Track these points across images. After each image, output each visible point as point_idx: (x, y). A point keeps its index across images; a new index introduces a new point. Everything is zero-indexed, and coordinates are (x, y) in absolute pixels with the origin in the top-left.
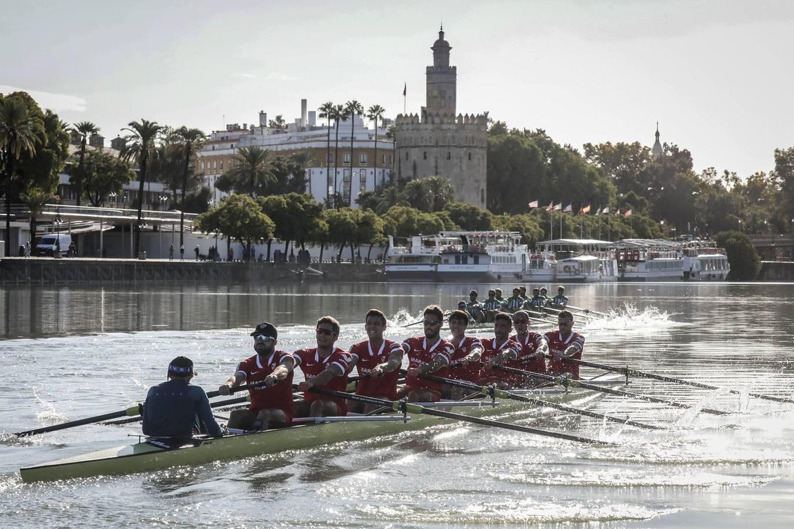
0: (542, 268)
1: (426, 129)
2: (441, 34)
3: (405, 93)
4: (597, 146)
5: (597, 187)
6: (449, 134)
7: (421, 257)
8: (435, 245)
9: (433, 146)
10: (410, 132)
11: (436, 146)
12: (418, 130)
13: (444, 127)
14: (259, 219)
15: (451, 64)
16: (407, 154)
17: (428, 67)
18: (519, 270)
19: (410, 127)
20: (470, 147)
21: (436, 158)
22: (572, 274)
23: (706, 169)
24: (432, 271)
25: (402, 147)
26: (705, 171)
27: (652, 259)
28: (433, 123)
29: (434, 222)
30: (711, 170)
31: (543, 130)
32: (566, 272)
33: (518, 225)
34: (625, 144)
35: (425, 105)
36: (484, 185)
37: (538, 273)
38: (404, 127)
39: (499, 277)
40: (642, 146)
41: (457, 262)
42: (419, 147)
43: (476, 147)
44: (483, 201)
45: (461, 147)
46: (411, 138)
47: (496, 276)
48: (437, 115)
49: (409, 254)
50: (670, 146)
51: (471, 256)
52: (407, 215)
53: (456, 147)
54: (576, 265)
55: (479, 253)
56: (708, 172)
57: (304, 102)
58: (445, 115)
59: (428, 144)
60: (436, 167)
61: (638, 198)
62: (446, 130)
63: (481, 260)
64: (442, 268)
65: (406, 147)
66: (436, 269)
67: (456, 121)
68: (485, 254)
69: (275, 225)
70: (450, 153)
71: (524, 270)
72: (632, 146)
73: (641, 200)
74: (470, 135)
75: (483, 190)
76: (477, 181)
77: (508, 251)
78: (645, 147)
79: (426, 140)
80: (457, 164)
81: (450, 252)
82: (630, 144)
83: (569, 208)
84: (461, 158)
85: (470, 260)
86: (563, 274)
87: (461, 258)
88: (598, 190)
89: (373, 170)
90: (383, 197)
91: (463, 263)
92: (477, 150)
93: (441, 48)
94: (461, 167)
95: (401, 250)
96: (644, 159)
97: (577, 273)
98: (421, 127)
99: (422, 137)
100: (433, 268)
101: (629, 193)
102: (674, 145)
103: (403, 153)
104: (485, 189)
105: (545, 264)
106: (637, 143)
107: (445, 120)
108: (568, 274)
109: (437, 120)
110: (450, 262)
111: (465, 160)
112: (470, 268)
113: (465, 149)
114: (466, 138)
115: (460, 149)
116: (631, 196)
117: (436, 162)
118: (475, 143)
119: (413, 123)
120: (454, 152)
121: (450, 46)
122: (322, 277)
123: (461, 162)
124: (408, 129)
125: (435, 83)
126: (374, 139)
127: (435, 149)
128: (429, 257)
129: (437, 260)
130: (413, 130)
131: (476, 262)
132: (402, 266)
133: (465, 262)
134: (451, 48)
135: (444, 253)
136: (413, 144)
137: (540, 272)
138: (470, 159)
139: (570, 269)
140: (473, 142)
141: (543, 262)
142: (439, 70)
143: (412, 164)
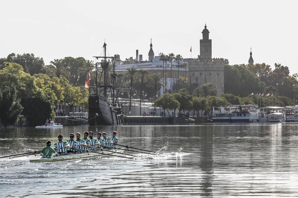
0: (263, 117)
1: (201, 64)
2: (206, 27)
3: (191, 51)
4: (247, 65)
5: (260, 84)
6: (210, 66)
7: (225, 114)
8: (229, 110)
9: (204, 71)
10: (195, 65)
11: (205, 70)
12: (198, 64)
13: (208, 63)
14: (175, 102)
15: (210, 39)
16: (194, 74)
17: (200, 40)
18: (258, 118)
19: (195, 63)
20: (218, 71)
21: (205, 75)
22: (274, 119)
23: (294, 74)
24: (229, 119)
25: (191, 71)
26: (293, 75)
27: (296, 113)
28: (204, 62)
29: (223, 101)
30: (296, 75)
31: (227, 59)
32: (272, 119)
33: (247, 101)
34: (259, 64)
35: (199, 55)
36: (223, 86)
37: (262, 119)
38: (192, 63)
39: (253, 121)
40: (266, 65)
41: (238, 116)
42: (198, 71)
43: (220, 71)
44: (223, 92)
45: (215, 71)
46: (195, 68)
47: (251, 121)
48: (205, 59)
49: (220, 113)
50: (278, 65)
51: (243, 114)
52: (213, 99)
53: (213, 71)
54: (276, 116)
55: (246, 112)
56: (295, 76)
57: (137, 51)
58: (209, 59)
59: (202, 70)
60: (205, 79)
61: (273, 88)
62: (209, 64)
63: (246, 115)
64: (232, 118)
65: (193, 71)
66: (231, 118)
67: (213, 61)
68: (248, 113)
69: (180, 104)
70: (210, 73)
71: (259, 118)
72: (262, 65)
73: (275, 89)
74: (218, 66)
75: (223, 87)
76: (221, 84)
77: (255, 111)
78: (267, 65)
79: (201, 68)
80: (213, 78)
81: (235, 112)
82: (261, 64)
83: (263, 95)
84: (215, 75)
85: (243, 115)
86: (271, 119)
87: (239, 114)
88: (260, 86)
89: (170, 79)
90: (194, 91)
91: (240, 116)
92: (221, 72)
93: (206, 32)
94: (215, 79)
95: (217, 112)
96: (267, 70)
97: (276, 119)
98: (199, 63)
99: (200, 67)
100: (229, 118)
101: (270, 86)
102: (279, 64)
103: (192, 73)
104: (224, 87)
105: (264, 116)
106: (264, 63)
107: (209, 61)
108: (273, 119)
109: (205, 61)
110: (235, 116)
111: (216, 76)
112: (243, 118)
113: (216, 72)
114: (217, 67)
115: (214, 72)
116: (271, 87)
117: (205, 77)
118: (220, 69)
119: (196, 62)
120: (212, 73)
121: (209, 31)
122: (194, 122)
123: (215, 77)
124: (194, 64)
125: (204, 46)
126: (170, 66)
127: (204, 72)
128: (227, 114)
129: (230, 115)
130: (196, 64)
131: (245, 116)
132: (218, 117)
133: (241, 116)
134: (209, 32)
135: (233, 112)
136: (196, 70)
137: (263, 119)
138: (218, 75)
139: (273, 118)
140: (219, 69)
141: (263, 115)
142: (205, 41)
143: (196, 77)
